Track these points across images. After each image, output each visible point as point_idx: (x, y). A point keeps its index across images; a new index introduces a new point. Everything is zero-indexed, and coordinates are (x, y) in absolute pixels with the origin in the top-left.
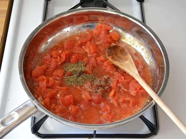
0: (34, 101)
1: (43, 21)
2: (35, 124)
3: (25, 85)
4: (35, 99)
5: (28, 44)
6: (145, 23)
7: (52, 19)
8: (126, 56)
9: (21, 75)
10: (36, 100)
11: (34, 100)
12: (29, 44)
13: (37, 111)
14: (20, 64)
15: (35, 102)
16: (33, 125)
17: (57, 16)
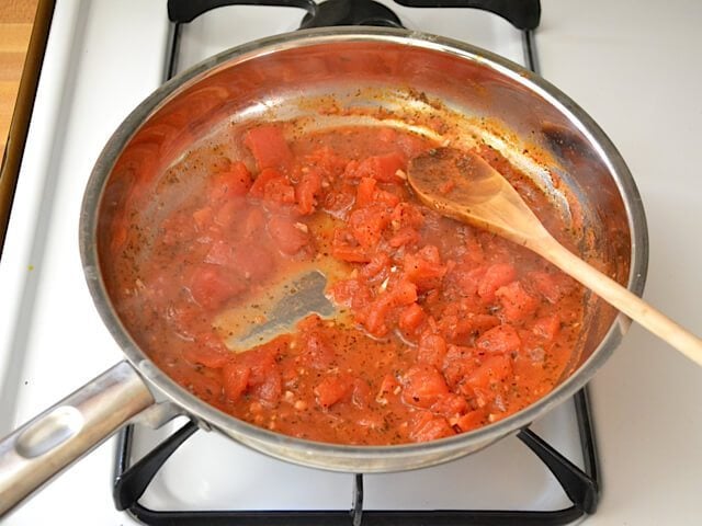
0: (141, 364)
2: (126, 470)
3: (107, 307)
4: (144, 355)
5: (115, 158)
6: (539, 73)
7: (204, 67)
8: (483, 181)
9: (88, 268)
10: (148, 361)
11: (138, 359)
12: (117, 160)
13: (153, 402)
14: (85, 230)
15: (146, 365)
16: (120, 473)
17: (221, 58)
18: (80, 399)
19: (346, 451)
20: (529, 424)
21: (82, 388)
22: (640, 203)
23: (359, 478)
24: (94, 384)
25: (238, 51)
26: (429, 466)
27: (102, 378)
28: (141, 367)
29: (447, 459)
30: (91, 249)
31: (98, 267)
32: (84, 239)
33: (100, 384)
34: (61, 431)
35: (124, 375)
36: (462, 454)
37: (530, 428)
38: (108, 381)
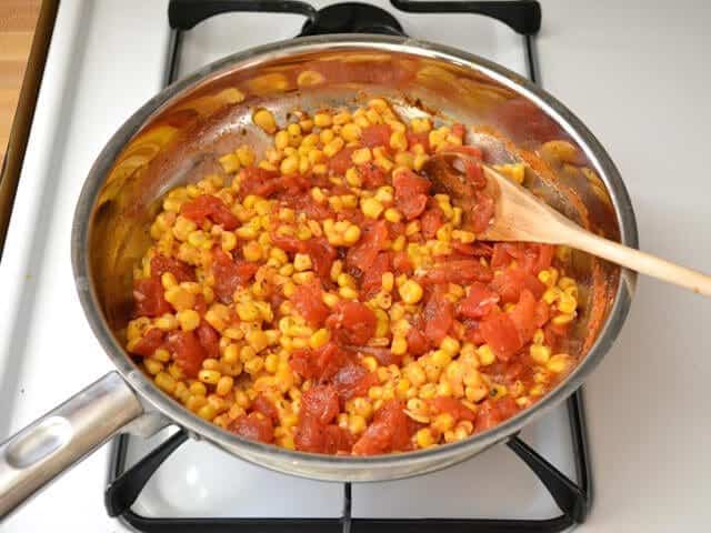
0: (131, 374)
1: (164, 86)
2: (120, 476)
4: (133, 365)
6: (540, 83)
7: (197, 76)
10: (136, 371)
11: (128, 369)
13: (143, 413)
15: (135, 376)
16: (113, 480)
17: (215, 67)
18: (70, 409)
19: (331, 460)
20: (519, 432)
21: (72, 398)
22: (632, 211)
23: (348, 487)
24: (83, 395)
25: (232, 60)
26: (416, 475)
27: (92, 389)
28: (130, 377)
29: (434, 468)
30: (83, 259)
31: (89, 278)
32: (75, 250)
33: (89, 394)
34: (51, 441)
35: (114, 385)
36: (448, 463)
37: (520, 436)
38: (97, 392)
